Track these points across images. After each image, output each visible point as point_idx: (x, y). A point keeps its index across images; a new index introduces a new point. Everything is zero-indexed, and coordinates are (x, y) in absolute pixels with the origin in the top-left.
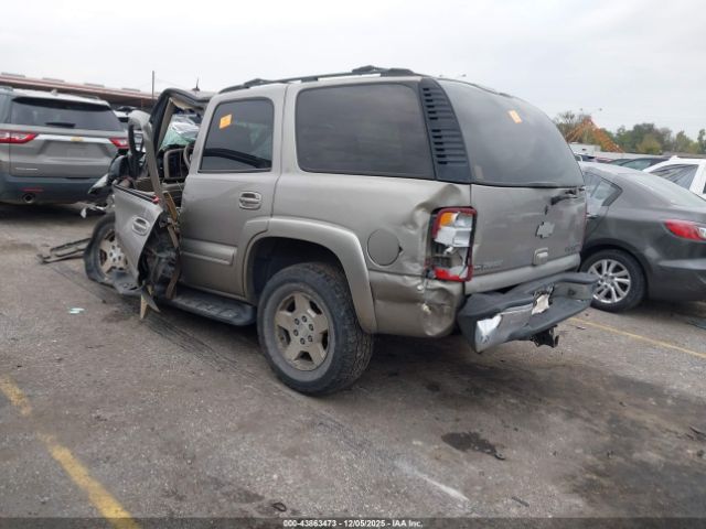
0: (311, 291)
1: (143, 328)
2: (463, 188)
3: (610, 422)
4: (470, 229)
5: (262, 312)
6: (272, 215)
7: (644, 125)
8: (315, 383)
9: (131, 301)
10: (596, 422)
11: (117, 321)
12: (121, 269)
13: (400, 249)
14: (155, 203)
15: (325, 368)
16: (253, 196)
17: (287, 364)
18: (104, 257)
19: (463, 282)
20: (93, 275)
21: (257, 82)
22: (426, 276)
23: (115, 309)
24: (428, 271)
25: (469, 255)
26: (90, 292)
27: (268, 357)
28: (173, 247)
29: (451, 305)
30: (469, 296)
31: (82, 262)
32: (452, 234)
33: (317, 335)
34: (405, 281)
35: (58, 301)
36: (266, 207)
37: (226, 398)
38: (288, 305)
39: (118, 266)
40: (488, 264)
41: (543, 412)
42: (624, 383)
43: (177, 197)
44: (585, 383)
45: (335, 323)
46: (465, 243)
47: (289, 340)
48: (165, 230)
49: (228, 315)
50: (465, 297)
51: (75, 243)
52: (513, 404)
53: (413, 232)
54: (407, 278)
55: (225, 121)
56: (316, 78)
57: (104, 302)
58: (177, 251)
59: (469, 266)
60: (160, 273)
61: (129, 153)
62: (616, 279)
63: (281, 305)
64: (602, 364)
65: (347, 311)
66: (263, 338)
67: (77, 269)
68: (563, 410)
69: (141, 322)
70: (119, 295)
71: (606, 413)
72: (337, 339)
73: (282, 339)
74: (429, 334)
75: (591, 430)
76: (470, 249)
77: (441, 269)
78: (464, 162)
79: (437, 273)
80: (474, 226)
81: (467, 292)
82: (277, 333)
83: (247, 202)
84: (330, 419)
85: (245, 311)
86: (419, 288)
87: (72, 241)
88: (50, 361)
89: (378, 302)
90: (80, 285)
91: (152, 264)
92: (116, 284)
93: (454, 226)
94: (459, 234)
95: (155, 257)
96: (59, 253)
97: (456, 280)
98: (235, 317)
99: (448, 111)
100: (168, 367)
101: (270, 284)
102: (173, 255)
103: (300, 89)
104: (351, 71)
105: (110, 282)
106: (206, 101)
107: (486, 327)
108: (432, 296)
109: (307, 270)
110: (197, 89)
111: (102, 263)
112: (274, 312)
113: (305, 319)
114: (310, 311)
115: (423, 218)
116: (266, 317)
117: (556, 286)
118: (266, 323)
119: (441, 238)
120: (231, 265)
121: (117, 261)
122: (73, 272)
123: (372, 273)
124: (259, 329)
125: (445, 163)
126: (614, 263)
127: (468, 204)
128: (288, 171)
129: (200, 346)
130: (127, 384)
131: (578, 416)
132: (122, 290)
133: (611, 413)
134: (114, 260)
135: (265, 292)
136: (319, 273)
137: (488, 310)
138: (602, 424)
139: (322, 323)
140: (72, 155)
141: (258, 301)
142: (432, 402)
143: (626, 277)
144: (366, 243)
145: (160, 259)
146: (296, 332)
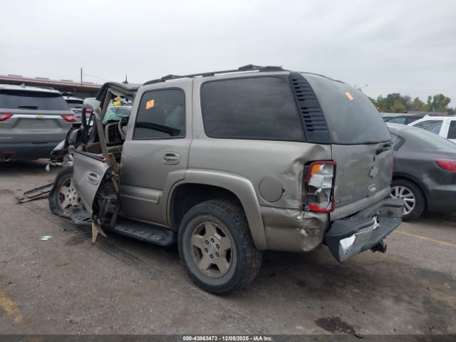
0: (217, 221)
1: (95, 249)
2: (326, 147)
3: (424, 303)
4: (332, 176)
5: (182, 236)
6: (187, 168)
7: (394, 94)
8: (223, 287)
9: (85, 229)
10: (415, 304)
11: (76, 244)
12: (76, 206)
13: (283, 191)
14: (104, 162)
15: (230, 276)
16: (173, 155)
17: (200, 272)
18: (63, 198)
19: (328, 213)
20: (55, 211)
21: (170, 77)
22: (303, 209)
23: (74, 235)
24: (304, 206)
25: (332, 194)
26: (53, 223)
27: (186, 268)
28: (115, 191)
29: (321, 229)
30: (333, 222)
31: (47, 201)
32: (320, 179)
33: (222, 251)
34: (287, 213)
35: (32, 231)
36: (183, 163)
37: (160, 300)
38: (200, 230)
39: (73, 205)
40: (343, 199)
41: (378, 298)
42: (425, 273)
43: (118, 157)
44: (400, 274)
45: (236, 244)
46: (329, 185)
47: (201, 255)
48: (110, 180)
49: (156, 238)
50: (330, 223)
51: (41, 188)
52: (357, 293)
53: (292, 179)
54: (288, 210)
55: (150, 104)
56: (212, 74)
57: (65, 230)
58: (118, 194)
59: (332, 201)
60: (107, 210)
61: (82, 127)
62: (405, 199)
63: (195, 230)
64: (408, 260)
65: (244, 235)
66: (183, 254)
67: (43, 206)
68: (391, 295)
69: (93, 244)
70: (74, 224)
71: (420, 296)
72: (238, 255)
73: (196, 255)
74: (305, 250)
75: (414, 309)
76: (332, 190)
77: (313, 204)
78: (325, 129)
79: (310, 207)
80: (334, 173)
81: (331, 220)
82: (192, 251)
83: (169, 159)
84: (235, 313)
85: (168, 235)
86: (299, 218)
87: (38, 187)
88: (32, 278)
89: (268, 228)
90: (46, 218)
91: (101, 204)
92: (73, 217)
93: (322, 174)
94: (325, 179)
95: (103, 199)
96: (30, 195)
97: (324, 211)
98: (161, 240)
99: (311, 95)
100: (116, 278)
101: (187, 216)
102: (115, 197)
103: (203, 81)
104: (237, 69)
105: (68, 215)
106: (136, 90)
107: (346, 243)
108: (307, 223)
109: (214, 205)
110: (126, 82)
111: (62, 202)
112: (190, 236)
113: (213, 240)
114: (216, 235)
115: (299, 168)
116: (184, 240)
117: (381, 209)
118: (184, 244)
119: (313, 182)
120: (158, 203)
121: (72, 200)
122: (41, 208)
123: (263, 207)
124: (179, 248)
125: (313, 130)
126: (403, 189)
127: (330, 158)
128: (198, 138)
129: (136, 260)
130: (89, 293)
131: (402, 300)
132: (77, 221)
133: (424, 297)
134: (70, 200)
135: (183, 222)
136: (223, 207)
137: (347, 232)
138: (419, 305)
139: (227, 243)
140: (36, 128)
141: (178, 228)
142: (303, 295)
143: (412, 198)
144: (258, 187)
145: (106, 200)
146: (206, 250)
